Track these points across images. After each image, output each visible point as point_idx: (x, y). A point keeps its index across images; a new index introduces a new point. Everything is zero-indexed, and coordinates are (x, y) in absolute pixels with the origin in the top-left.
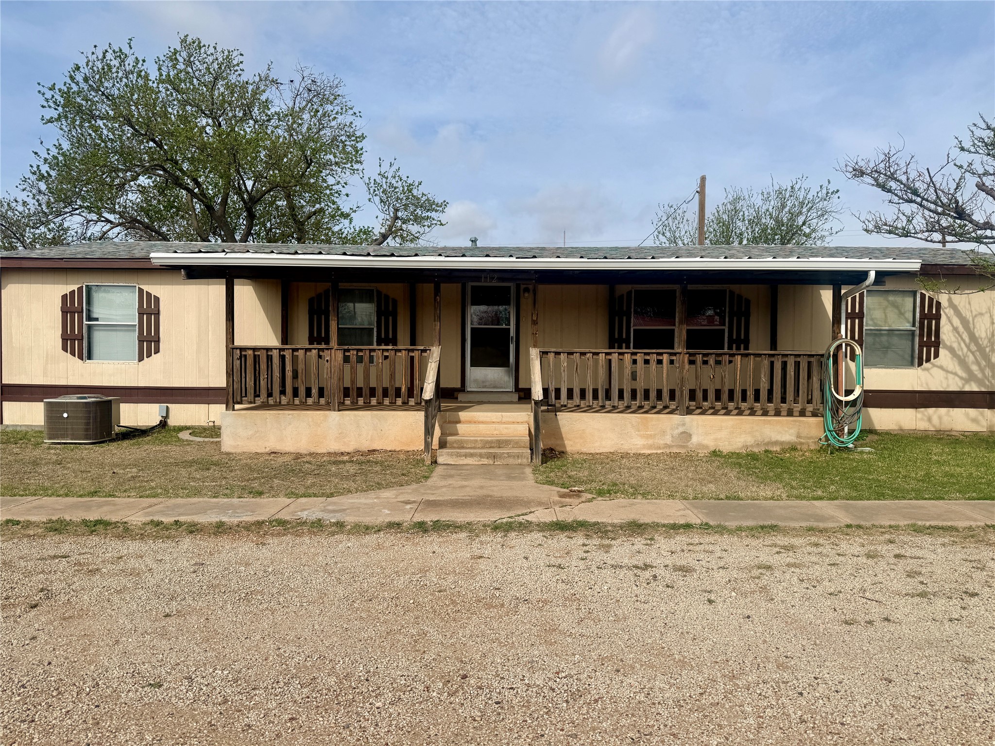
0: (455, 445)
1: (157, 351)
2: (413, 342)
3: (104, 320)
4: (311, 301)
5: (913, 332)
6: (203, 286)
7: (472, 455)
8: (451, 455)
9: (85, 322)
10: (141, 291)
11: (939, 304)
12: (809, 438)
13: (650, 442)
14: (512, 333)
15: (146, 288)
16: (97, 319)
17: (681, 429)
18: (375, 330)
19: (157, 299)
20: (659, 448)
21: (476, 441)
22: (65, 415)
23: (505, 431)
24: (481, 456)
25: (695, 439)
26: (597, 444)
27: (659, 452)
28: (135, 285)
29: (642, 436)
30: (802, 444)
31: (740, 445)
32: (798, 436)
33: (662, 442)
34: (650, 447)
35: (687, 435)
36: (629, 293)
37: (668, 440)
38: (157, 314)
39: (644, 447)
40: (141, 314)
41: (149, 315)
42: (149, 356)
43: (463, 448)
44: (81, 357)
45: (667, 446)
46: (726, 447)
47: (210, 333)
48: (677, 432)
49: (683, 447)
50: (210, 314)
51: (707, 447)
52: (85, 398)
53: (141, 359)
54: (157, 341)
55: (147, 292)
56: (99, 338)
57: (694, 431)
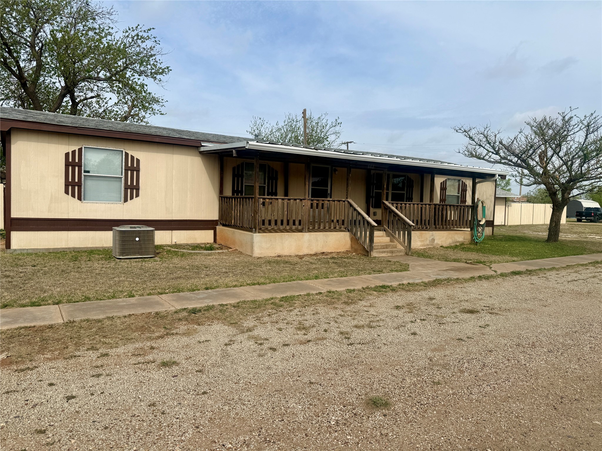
1: (137, 195)
2: (286, 194)
3: (94, 172)
4: (234, 169)
5: (458, 196)
6: (183, 156)
7: (384, 252)
9: (83, 174)
10: (127, 154)
11: (466, 185)
12: (467, 239)
13: (423, 243)
14: (329, 192)
15: (130, 153)
16: (88, 172)
17: (432, 238)
18: (266, 187)
19: (138, 161)
20: (425, 246)
22: (137, 239)
25: (436, 242)
27: (425, 247)
28: (122, 150)
29: (420, 241)
30: (465, 242)
31: (448, 243)
32: (464, 239)
33: (426, 243)
34: (423, 246)
35: (433, 240)
37: (428, 242)
38: (138, 171)
39: (421, 246)
40: (126, 170)
41: (132, 172)
42: (132, 198)
44: (80, 198)
45: (428, 245)
46: (445, 245)
47: (174, 185)
49: (432, 245)
50: (174, 174)
51: (439, 245)
52: (135, 228)
53: (126, 200)
54: (138, 189)
55: (131, 155)
56: (89, 185)
57: (436, 238)
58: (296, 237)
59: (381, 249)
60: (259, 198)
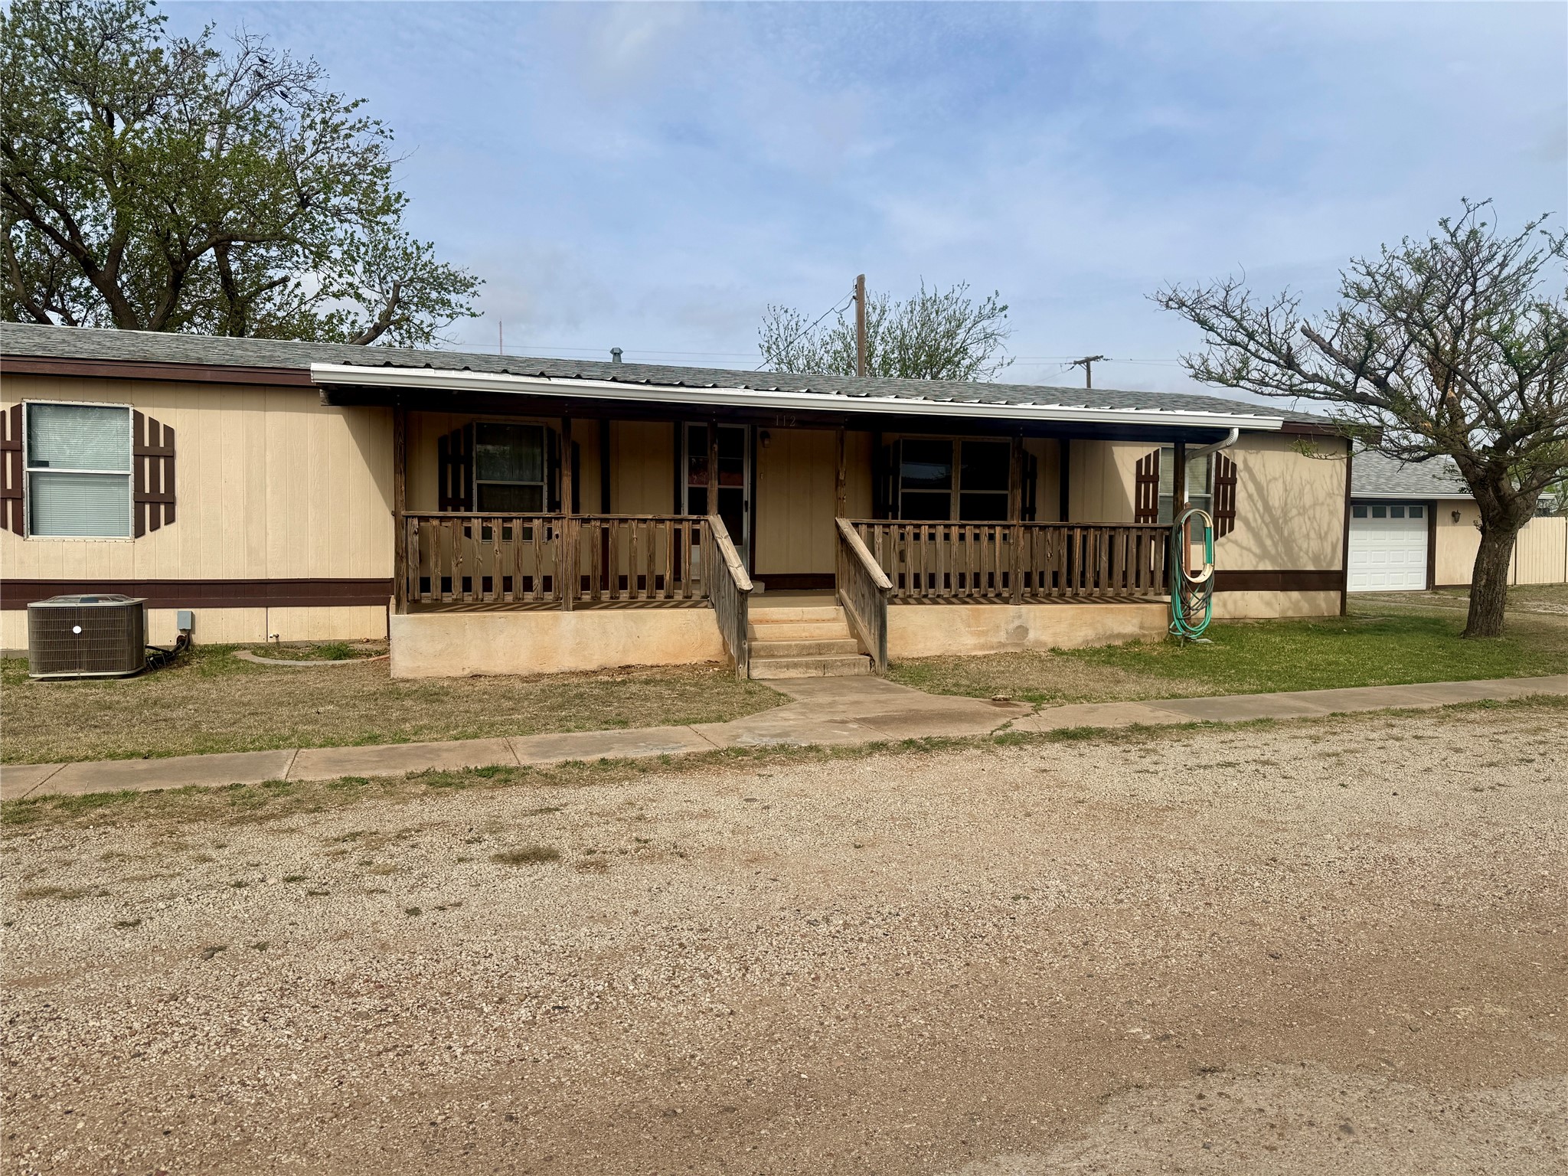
0: (762, 653)
1: (170, 519)
3: (59, 464)
4: (442, 443)
5: (1207, 500)
7: (795, 665)
8: (769, 666)
9: (26, 469)
10: (138, 417)
11: (1234, 466)
12: (1153, 629)
13: (982, 640)
14: (746, 496)
15: (148, 412)
16: (45, 464)
17: (1017, 623)
18: (545, 488)
19: (170, 432)
20: (992, 648)
21: (790, 646)
22: (77, 630)
23: (817, 632)
24: (807, 666)
25: (1032, 636)
26: (921, 646)
27: (992, 652)
28: (126, 406)
29: (973, 634)
30: (1144, 636)
31: (1080, 640)
32: (1141, 627)
33: (995, 640)
34: (982, 647)
35: (1023, 630)
36: (897, 443)
37: (1002, 637)
38: (170, 458)
39: (975, 648)
40: (139, 457)
41: (154, 459)
42: (155, 526)
43: (773, 656)
44: (18, 530)
45: (1002, 645)
46: (1066, 645)
47: (269, 490)
48: (1012, 626)
49: (1017, 645)
50: (268, 459)
51: (1045, 644)
52: (96, 600)
53: (139, 532)
54: (171, 504)
55: (151, 419)
56: (51, 497)
57: (1031, 625)
58: (533, 624)
59: (798, 655)
60: (407, 517)
